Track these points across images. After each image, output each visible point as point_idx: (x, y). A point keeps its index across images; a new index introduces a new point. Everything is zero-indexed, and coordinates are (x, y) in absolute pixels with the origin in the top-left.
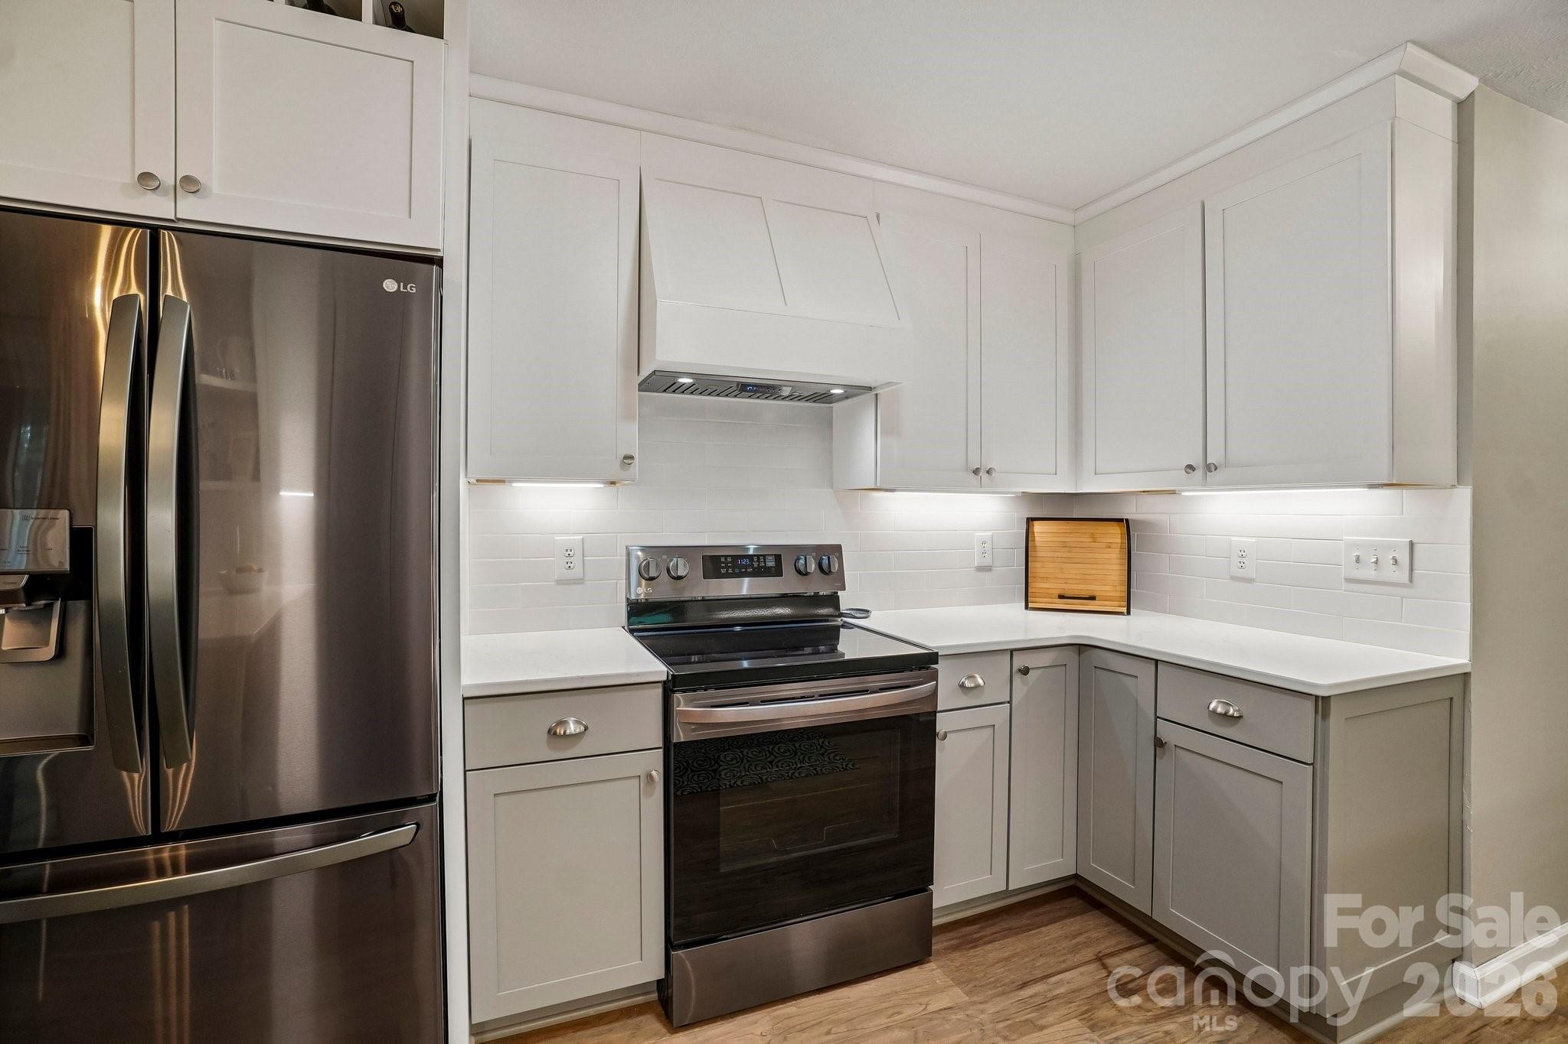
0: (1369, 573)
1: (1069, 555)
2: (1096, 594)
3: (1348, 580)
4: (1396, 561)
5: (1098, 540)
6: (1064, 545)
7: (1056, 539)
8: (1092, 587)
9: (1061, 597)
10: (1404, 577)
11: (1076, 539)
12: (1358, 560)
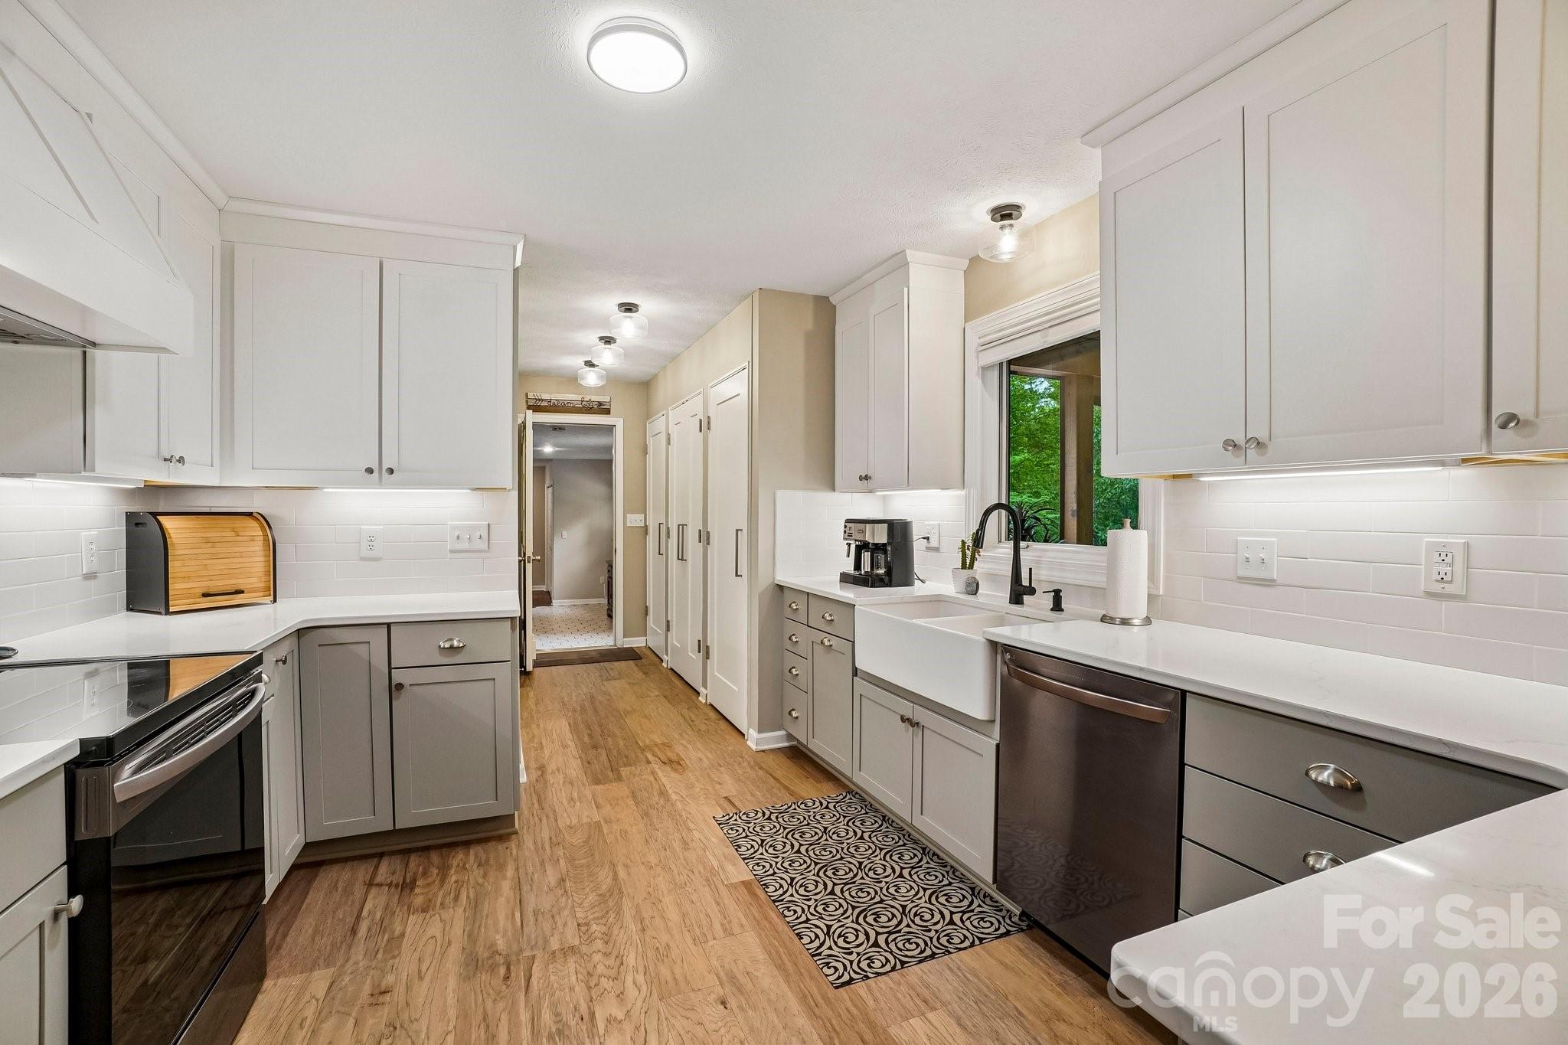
0: (465, 545)
1: (214, 551)
2: (241, 588)
3: (452, 551)
4: (481, 537)
5: (241, 534)
6: (207, 541)
7: (196, 535)
8: (241, 581)
9: (205, 595)
10: (484, 546)
11: (218, 534)
12: (458, 538)
